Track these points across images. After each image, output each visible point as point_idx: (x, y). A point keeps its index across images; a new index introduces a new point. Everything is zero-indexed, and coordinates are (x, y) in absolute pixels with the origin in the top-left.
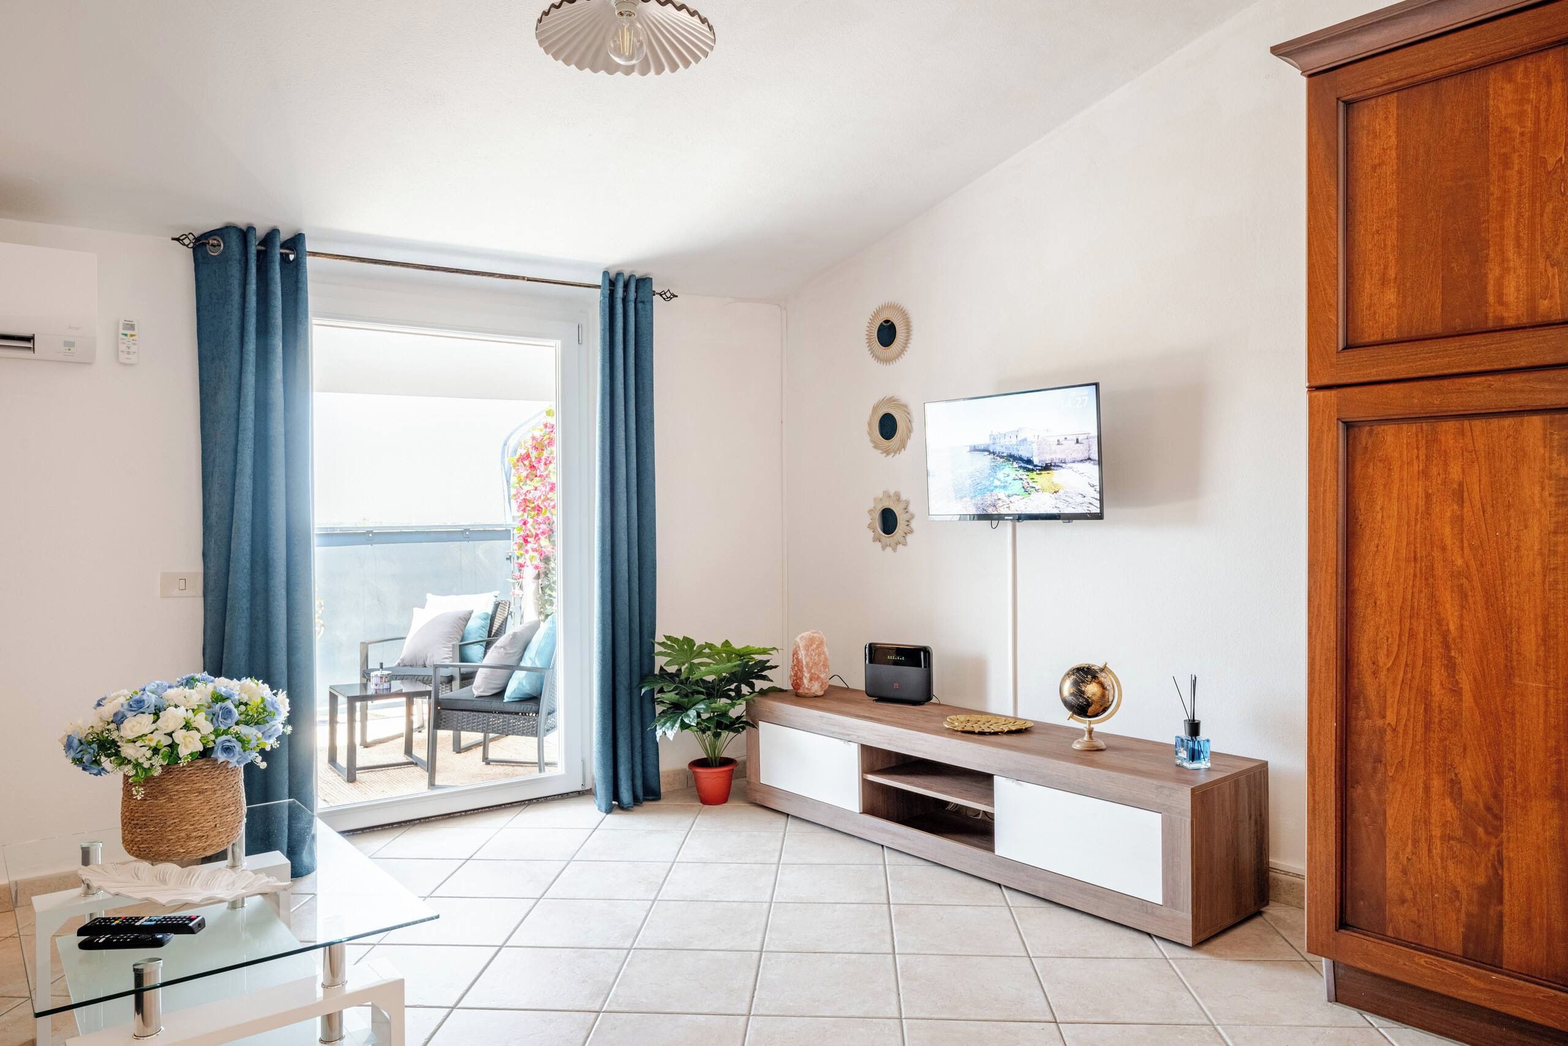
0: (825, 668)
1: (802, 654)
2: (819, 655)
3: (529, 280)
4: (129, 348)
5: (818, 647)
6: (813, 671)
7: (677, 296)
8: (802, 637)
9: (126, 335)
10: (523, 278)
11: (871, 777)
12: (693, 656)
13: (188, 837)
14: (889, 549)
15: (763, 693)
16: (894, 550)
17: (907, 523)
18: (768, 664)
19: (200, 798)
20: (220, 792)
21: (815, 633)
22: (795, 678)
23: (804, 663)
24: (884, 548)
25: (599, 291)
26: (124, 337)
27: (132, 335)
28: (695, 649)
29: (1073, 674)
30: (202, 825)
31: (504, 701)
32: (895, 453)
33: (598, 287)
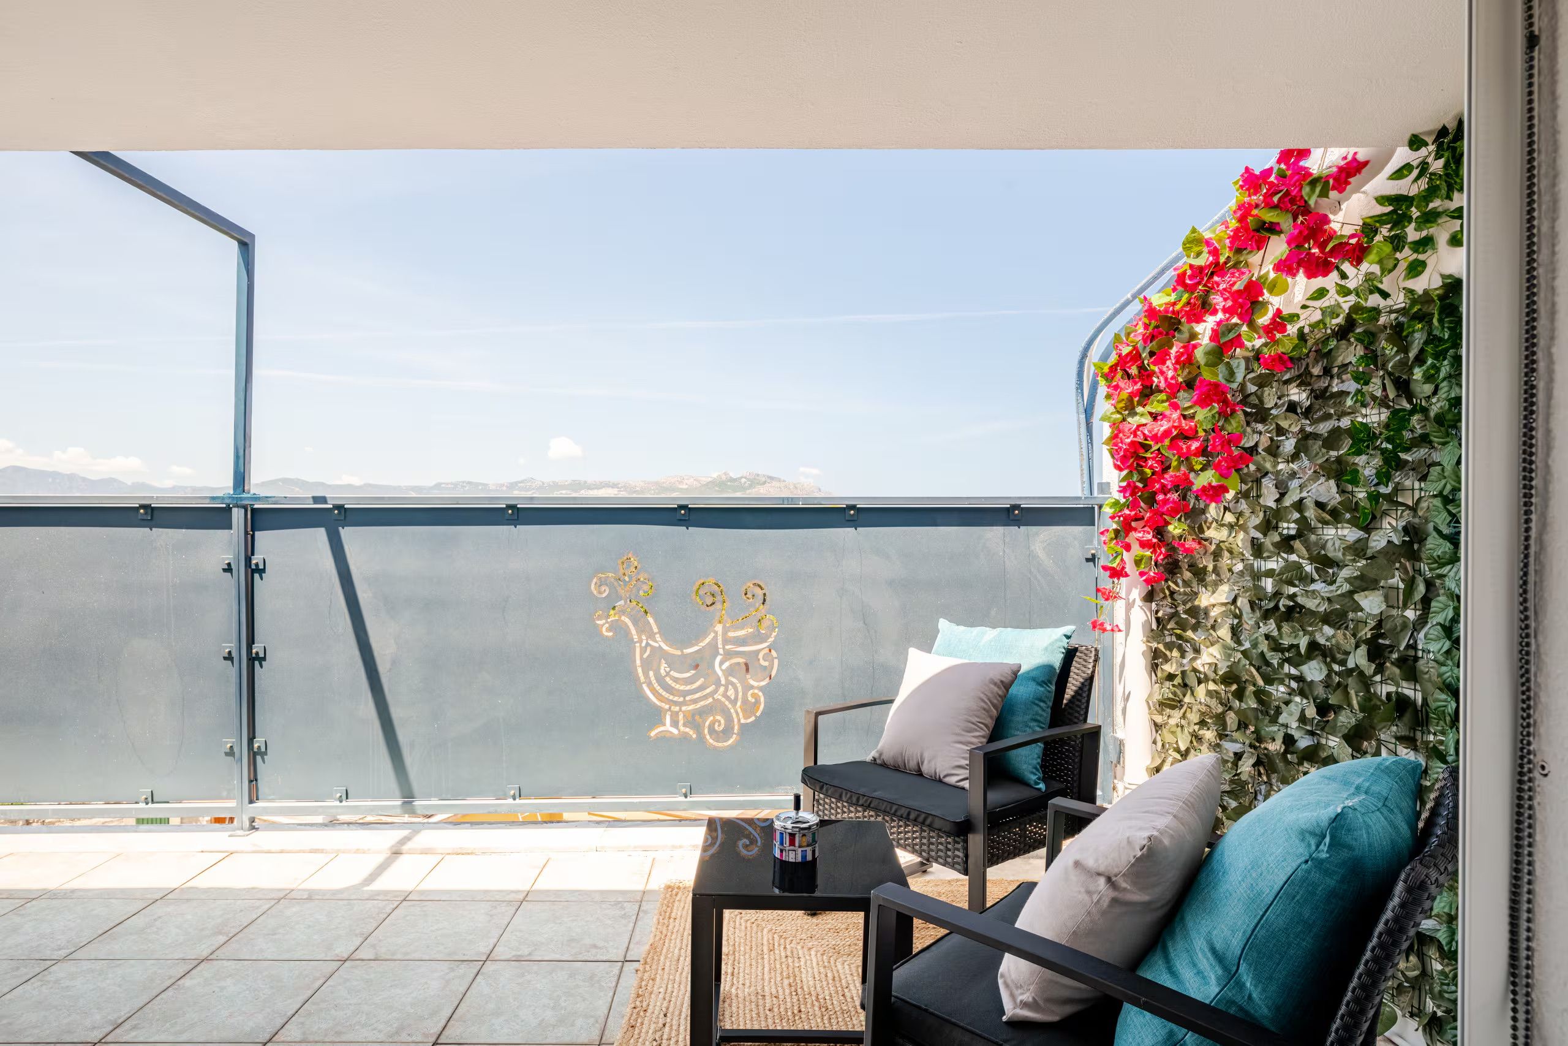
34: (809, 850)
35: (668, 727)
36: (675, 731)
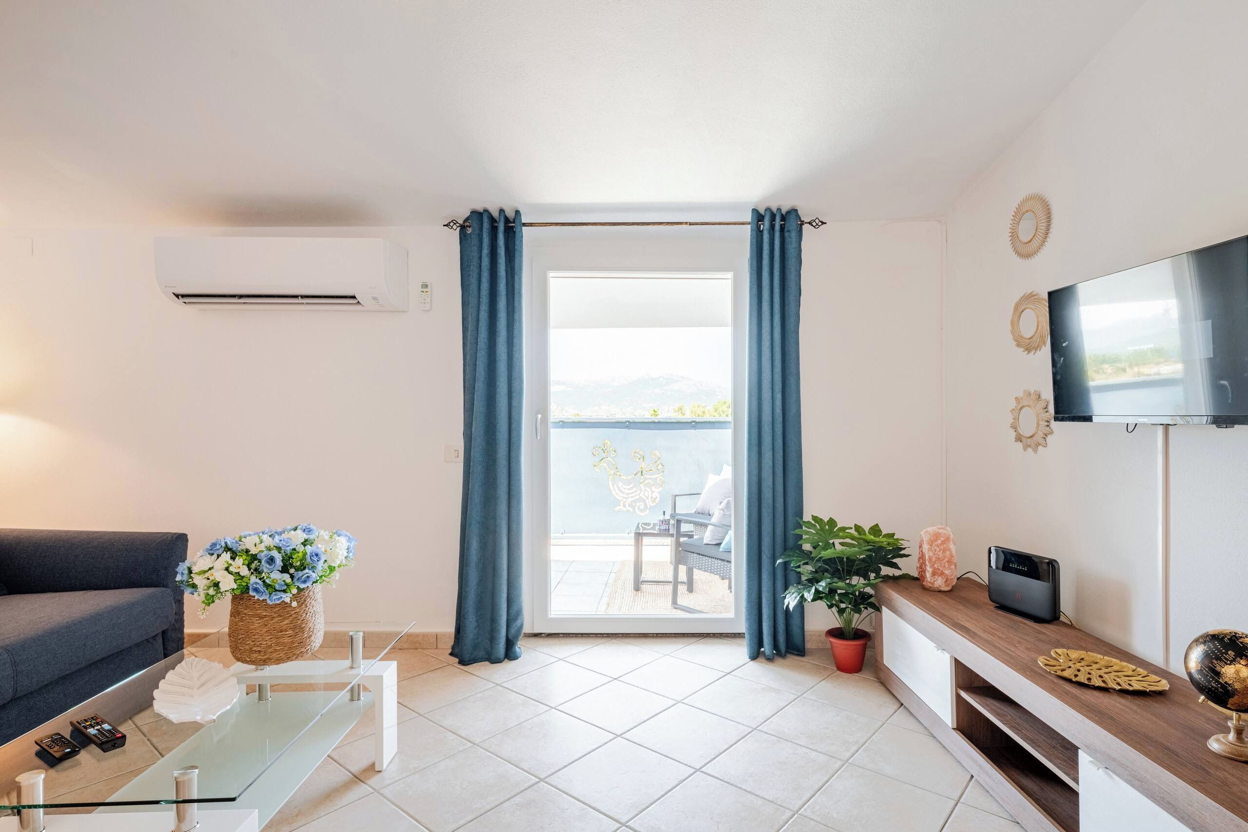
0: (950, 565)
1: (926, 547)
2: (944, 551)
3: (691, 224)
4: (425, 300)
5: (943, 543)
6: (936, 566)
7: (826, 223)
8: (927, 531)
9: (423, 292)
10: (686, 223)
11: (964, 694)
12: (831, 536)
13: (251, 650)
14: (1030, 450)
15: (887, 578)
16: (1035, 451)
17: (1047, 424)
18: (902, 552)
19: (259, 621)
20: (278, 619)
21: (942, 529)
22: (920, 570)
23: (927, 557)
24: (1025, 449)
25: (749, 226)
26: (422, 293)
27: (426, 292)
28: (835, 530)
29: (1205, 642)
30: (260, 642)
31: (720, 550)
32: (1036, 350)
33: (749, 223)
34: (667, 526)
35: (622, 507)
36: (625, 509)
